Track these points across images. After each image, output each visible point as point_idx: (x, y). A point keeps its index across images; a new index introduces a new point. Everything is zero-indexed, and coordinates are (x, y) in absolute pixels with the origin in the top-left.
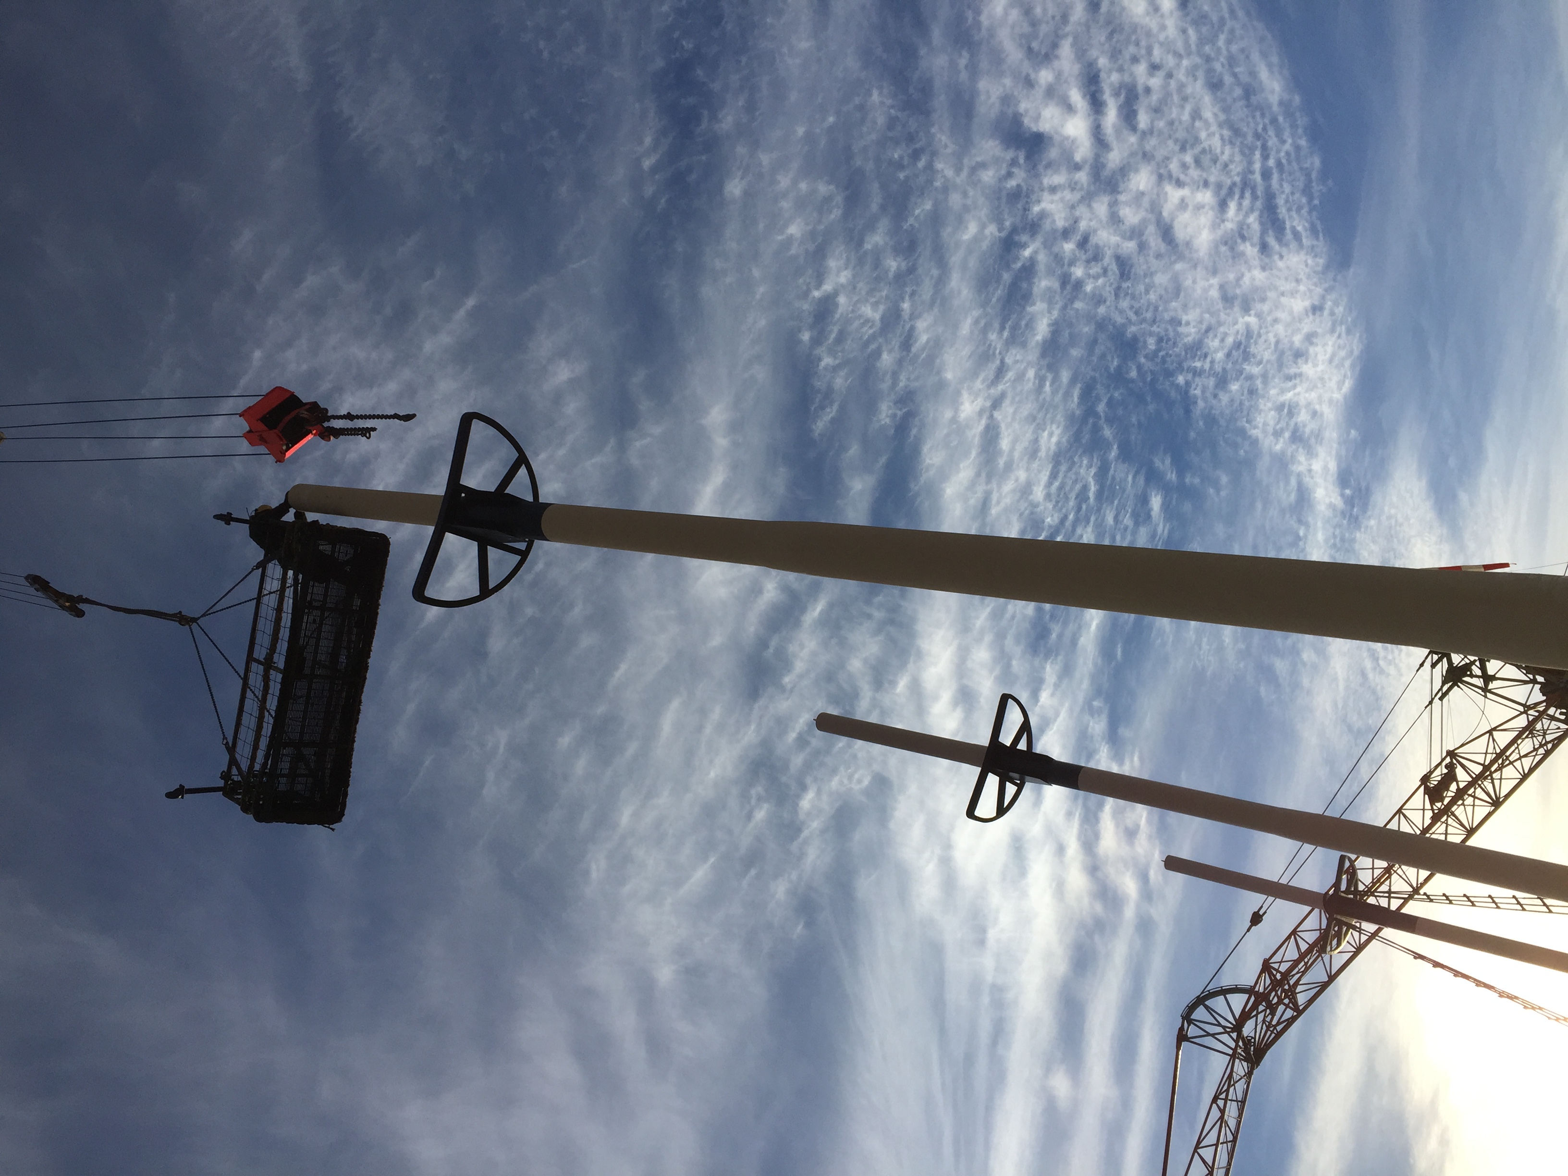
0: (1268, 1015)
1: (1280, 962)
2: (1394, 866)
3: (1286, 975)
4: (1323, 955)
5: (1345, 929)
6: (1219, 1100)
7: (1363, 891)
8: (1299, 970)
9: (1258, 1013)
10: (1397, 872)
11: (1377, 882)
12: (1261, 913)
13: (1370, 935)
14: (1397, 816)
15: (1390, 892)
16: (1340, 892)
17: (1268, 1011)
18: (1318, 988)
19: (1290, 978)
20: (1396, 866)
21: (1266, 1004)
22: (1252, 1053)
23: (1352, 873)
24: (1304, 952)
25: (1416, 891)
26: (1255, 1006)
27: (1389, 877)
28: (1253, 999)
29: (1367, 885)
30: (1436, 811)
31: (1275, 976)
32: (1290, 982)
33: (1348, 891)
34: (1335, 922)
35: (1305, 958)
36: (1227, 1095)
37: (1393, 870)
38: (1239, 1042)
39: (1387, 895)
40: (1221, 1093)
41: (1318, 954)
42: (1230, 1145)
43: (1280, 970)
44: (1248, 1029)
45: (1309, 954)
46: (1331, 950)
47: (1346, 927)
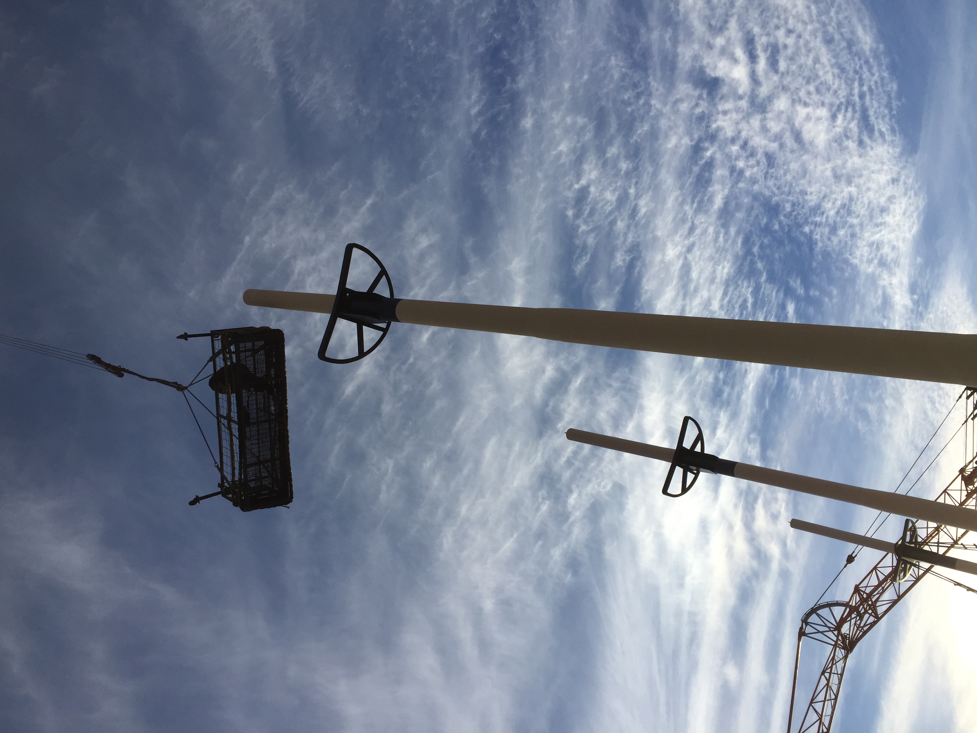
0: (858, 620)
1: (866, 587)
2: (941, 526)
3: (870, 595)
4: (894, 583)
5: (909, 566)
6: (826, 673)
7: (921, 542)
8: (879, 592)
9: (851, 619)
10: (943, 530)
11: (930, 536)
12: (853, 555)
13: (925, 570)
14: (944, 494)
15: (938, 543)
16: (905, 543)
17: (858, 618)
18: (891, 604)
19: (873, 597)
20: (942, 526)
21: (857, 613)
22: (847, 644)
23: (914, 531)
24: (882, 581)
25: (956, 542)
26: (849, 615)
27: (938, 533)
28: (848, 610)
29: (923, 538)
30: (969, 491)
31: (862, 596)
32: (873, 599)
33: (911, 542)
34: (902, 561)
35: (883, 584)
36: (831, 670)
37: (941, 529)
38: (839, 637)
39: (937, 545)
40: (827, 669)
41: (891, 582)
42: (833, 702)
43: (866, 592)
44: (845, 629)
45: (885, 582)
46: (900, 579)
47: (909, 565)
